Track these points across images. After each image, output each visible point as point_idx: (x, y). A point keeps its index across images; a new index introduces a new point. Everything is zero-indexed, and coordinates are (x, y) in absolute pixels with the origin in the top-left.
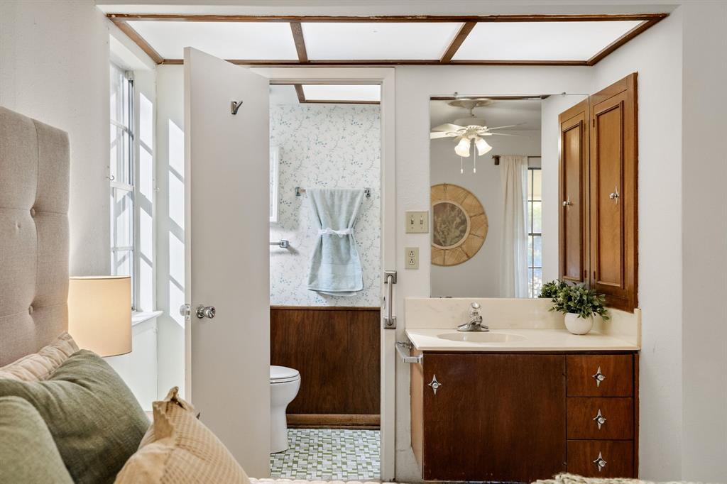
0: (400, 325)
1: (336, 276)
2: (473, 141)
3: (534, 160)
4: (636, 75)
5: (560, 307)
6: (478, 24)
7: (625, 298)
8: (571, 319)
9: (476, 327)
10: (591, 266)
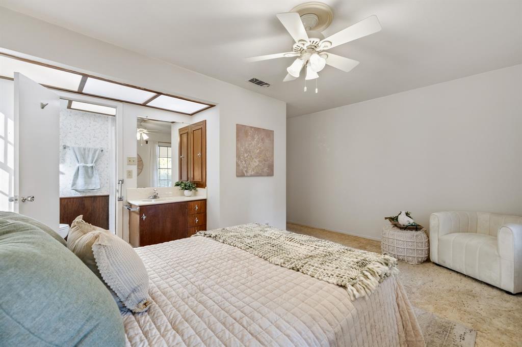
0: (125, 199)
1: (86, 183)
2: (141, 134)
3: (168, 144)
4: (206, 120)
5: (183, 189)
6: (162, 95)
7: (201, 184)
8: (186, 192)
9: (155, 197)
10: (191, 176)
